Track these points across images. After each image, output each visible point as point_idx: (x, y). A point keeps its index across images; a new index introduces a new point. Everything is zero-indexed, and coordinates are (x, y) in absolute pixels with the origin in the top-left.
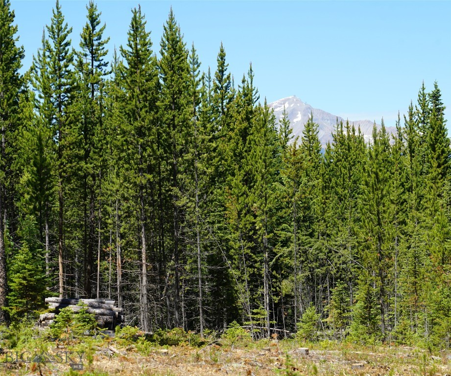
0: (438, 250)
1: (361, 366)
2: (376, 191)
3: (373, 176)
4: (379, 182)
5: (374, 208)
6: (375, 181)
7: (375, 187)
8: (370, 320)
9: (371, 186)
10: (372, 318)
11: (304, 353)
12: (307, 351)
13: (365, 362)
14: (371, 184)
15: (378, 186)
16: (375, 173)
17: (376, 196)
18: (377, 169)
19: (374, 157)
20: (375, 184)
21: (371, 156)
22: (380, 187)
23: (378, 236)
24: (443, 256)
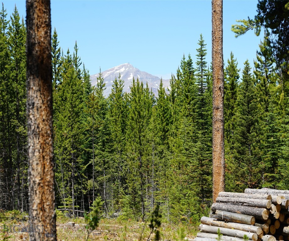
0: (176, 161)
1: (99, 233)
2: (138, 123)
3: (136, 113)
4: (140, 117)
5: (137, 134)
6: (138, 117)
7: (138, 121)
8: (135, 206)
10: (136, 204)
12: (74, 224)
14: (135, 119)
15: (140, 120)
16: (138, 112)
17: (138, 127)
18: (139, 109)
19: (137, 101)
20: (138, 119)
21: (135, 101)
22: (141, 121)
23: (140, 152)
24: (179, 165)
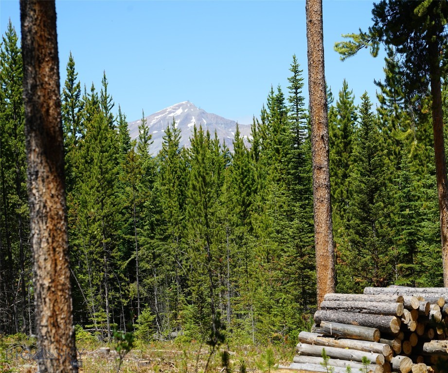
0: (262, 249)
2: (203, 194)
3: (200, 179)
4: (206, 185)
5: (201, 210)
6: (202, 184)
7: (202, 190)
8: (202, 320)
9: (198, 189)
10: (204, 318)
11: (105, 352)
12: (109, 351)
13: (159, 359)
15: (205, 190)
16: (202, 177)
17: (203, 199)
18: (203, 172)
19: (200, 161)
20: (202, 187)
21: (198, 160)
22: (207, 190)
23: (207, 238)
24: (268, 255)
